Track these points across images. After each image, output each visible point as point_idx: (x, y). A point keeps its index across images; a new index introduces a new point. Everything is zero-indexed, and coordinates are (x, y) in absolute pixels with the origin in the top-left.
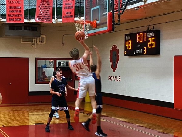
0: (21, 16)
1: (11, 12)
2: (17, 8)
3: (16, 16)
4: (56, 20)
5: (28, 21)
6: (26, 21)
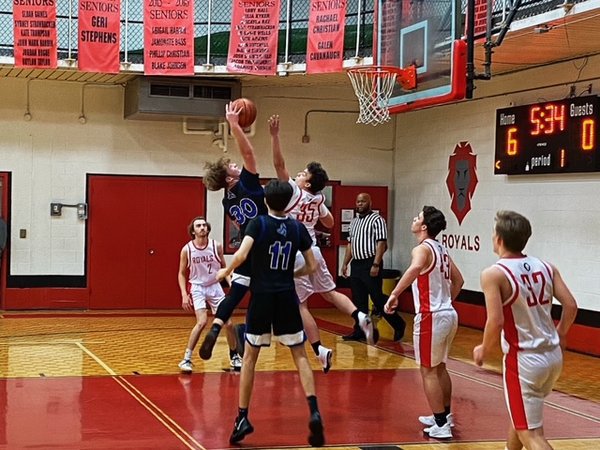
0: (187, 54)
1: (157, 42)
2: (174, 30)
3: (173, 54)
4: (289, 66)
5: (206, 71)
6: (199, 69)
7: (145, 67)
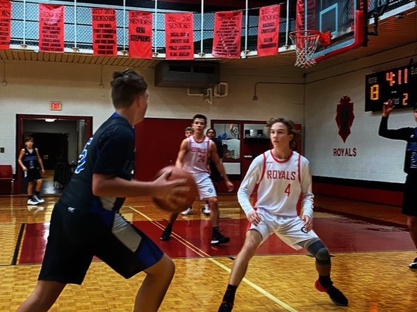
1: (173, 41)
2: (183, 35)
3: (182, 48)
4: (247, 53)
5: (200, 57)
6: (196, 56)
7: (166, 56)
